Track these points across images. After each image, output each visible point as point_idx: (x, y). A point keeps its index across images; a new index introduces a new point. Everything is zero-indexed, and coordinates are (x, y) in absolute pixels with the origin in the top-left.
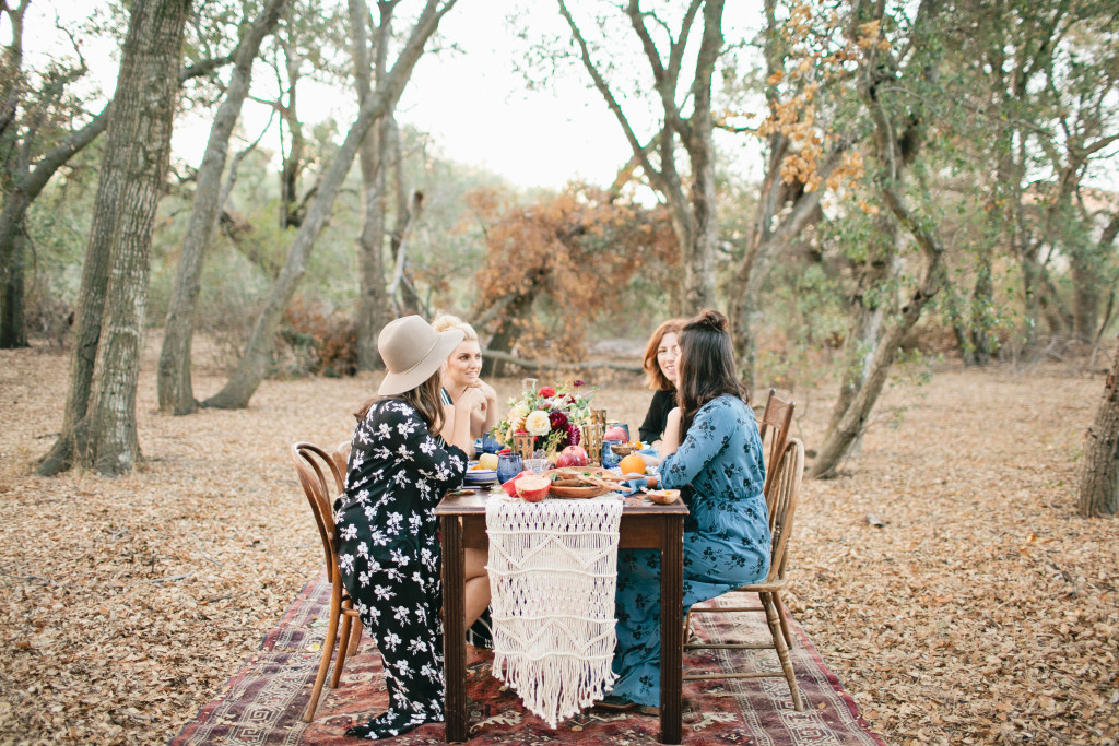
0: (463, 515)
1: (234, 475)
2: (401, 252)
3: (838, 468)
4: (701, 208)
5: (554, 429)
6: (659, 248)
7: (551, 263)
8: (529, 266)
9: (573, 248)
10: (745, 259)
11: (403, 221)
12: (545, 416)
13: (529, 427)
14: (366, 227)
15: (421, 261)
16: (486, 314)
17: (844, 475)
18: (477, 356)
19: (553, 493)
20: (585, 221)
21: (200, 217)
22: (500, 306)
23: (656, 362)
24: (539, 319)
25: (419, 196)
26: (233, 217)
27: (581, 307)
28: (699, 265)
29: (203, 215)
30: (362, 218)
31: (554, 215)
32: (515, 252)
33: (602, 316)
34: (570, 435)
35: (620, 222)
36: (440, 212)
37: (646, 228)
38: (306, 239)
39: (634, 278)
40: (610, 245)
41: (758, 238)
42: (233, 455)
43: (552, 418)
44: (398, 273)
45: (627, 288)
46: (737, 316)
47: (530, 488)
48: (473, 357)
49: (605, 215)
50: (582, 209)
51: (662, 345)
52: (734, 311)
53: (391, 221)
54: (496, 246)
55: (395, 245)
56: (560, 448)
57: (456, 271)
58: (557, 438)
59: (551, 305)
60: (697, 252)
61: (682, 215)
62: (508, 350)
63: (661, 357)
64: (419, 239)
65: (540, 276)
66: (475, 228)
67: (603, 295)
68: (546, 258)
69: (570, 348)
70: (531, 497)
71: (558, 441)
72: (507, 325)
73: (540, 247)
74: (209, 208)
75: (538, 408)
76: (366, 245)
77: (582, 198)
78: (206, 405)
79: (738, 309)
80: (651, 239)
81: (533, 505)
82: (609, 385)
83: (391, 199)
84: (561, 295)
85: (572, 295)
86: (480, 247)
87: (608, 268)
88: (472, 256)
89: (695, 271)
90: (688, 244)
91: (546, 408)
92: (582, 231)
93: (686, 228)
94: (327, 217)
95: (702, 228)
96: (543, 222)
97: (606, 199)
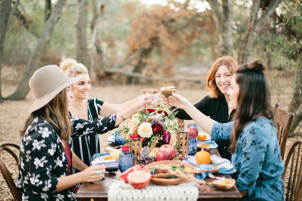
0: (94, 198)
1: (11, 135)
2: (95, 31)
3: (295, 131)
4: (226, 9)
5: (155, 133)
6: (207, 28)
7: (159, 35)
8: (149, 36)
9: (169, 28)
10: (246, 32)
11: (96, 17)
12: (149, 126)
13: (140, 133)
14: (79, 20)
15: (103, 34)
16: (132, 57)
17: (298, 135)
18: (89, 83)
19: (153, 182)
20: (174, 16)
21: (3, 16)
22: (137, 54)
23: (214, 82)
24: (154, 59)
25: (102, 7)
26: (26, 17)
27: (172, 54)
28: (225, 35)
29: (4, 15)
30: (77, 16)
31: (160, 14)
32: (143, 30)
33: (181, 57)
34: (164, 137)
35: (189, 17)
36: (111, 13)
37: (200, 19)
38: (50, 25)
39: (195, 41)
40: (185, 27)
41: (252, 23)
42: (13, 124)
43: (153, 127)
44: (93, 40)
45: (192, 45)
46: (243, 58)
47: (137, 181)
48: (87, 83)
49: (183, 14)
50: (172, 12)
51: (218, 73)
52: (241, 55)
53: (90, 17)
54: (135, 27)
55: (92, 28)
56: (158, 145)
57: (119, 39)
58: (156, 140)
59: (159, 53)
60: (224, 29)
61: (217, 13)
62: (141, 72)
63: (217, 80)
64: (102, 25)
65: (154, 41)
66: (126, 20)
67: (182, 48)
68: (157, 32)
69: (168, 72)
70: (137, 186)
71: (157, 142)
72: (140, 62)
73: (155, 28)
74: (7, 12)
75: (145, 121)
76: (79, 28)
77: (172, 7)
78: (7, 99)
79: (243, 55)
80: (202, 24)
81: (139, 191)
82: (185, 88)
83: (90, 8)
84: (164, 49)
85: (168, 48)
86: (129, 28)
87: (183, 37)
88: (125, 32)
89: (223, 38)
90: (220, 26)
91: (150, 121)
92: (172, 21)
93: (219, 18)
94: (60, 15)
95: (227, 18)
96: (156, 17)
97: (183, 6)
